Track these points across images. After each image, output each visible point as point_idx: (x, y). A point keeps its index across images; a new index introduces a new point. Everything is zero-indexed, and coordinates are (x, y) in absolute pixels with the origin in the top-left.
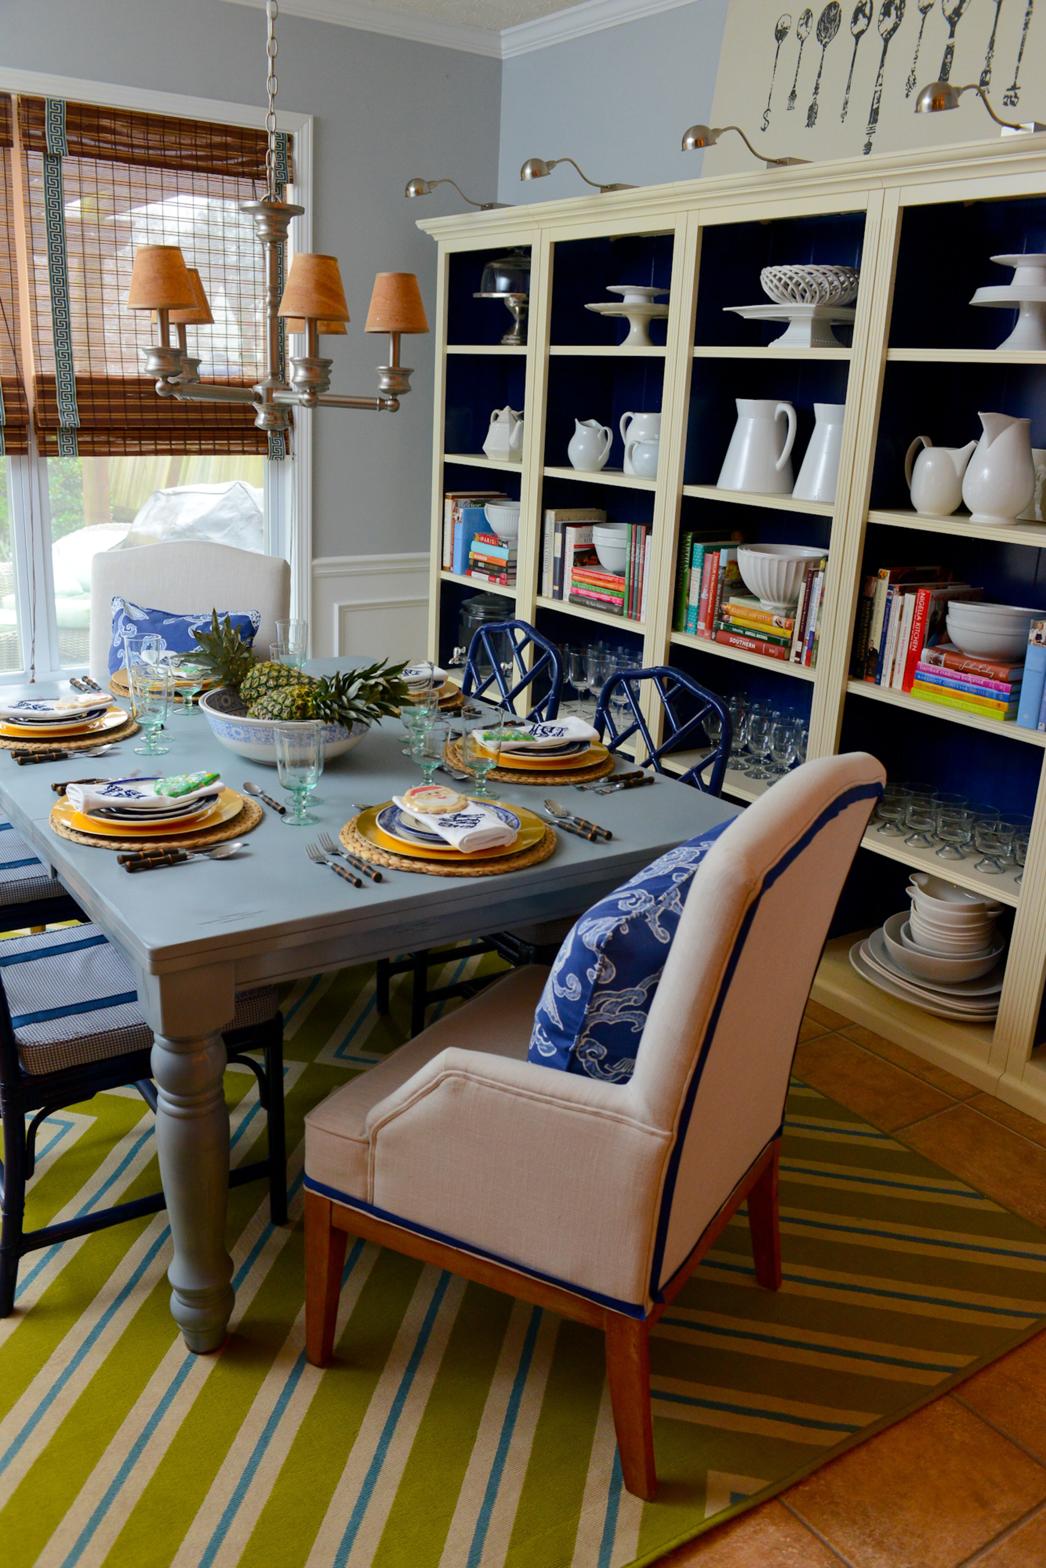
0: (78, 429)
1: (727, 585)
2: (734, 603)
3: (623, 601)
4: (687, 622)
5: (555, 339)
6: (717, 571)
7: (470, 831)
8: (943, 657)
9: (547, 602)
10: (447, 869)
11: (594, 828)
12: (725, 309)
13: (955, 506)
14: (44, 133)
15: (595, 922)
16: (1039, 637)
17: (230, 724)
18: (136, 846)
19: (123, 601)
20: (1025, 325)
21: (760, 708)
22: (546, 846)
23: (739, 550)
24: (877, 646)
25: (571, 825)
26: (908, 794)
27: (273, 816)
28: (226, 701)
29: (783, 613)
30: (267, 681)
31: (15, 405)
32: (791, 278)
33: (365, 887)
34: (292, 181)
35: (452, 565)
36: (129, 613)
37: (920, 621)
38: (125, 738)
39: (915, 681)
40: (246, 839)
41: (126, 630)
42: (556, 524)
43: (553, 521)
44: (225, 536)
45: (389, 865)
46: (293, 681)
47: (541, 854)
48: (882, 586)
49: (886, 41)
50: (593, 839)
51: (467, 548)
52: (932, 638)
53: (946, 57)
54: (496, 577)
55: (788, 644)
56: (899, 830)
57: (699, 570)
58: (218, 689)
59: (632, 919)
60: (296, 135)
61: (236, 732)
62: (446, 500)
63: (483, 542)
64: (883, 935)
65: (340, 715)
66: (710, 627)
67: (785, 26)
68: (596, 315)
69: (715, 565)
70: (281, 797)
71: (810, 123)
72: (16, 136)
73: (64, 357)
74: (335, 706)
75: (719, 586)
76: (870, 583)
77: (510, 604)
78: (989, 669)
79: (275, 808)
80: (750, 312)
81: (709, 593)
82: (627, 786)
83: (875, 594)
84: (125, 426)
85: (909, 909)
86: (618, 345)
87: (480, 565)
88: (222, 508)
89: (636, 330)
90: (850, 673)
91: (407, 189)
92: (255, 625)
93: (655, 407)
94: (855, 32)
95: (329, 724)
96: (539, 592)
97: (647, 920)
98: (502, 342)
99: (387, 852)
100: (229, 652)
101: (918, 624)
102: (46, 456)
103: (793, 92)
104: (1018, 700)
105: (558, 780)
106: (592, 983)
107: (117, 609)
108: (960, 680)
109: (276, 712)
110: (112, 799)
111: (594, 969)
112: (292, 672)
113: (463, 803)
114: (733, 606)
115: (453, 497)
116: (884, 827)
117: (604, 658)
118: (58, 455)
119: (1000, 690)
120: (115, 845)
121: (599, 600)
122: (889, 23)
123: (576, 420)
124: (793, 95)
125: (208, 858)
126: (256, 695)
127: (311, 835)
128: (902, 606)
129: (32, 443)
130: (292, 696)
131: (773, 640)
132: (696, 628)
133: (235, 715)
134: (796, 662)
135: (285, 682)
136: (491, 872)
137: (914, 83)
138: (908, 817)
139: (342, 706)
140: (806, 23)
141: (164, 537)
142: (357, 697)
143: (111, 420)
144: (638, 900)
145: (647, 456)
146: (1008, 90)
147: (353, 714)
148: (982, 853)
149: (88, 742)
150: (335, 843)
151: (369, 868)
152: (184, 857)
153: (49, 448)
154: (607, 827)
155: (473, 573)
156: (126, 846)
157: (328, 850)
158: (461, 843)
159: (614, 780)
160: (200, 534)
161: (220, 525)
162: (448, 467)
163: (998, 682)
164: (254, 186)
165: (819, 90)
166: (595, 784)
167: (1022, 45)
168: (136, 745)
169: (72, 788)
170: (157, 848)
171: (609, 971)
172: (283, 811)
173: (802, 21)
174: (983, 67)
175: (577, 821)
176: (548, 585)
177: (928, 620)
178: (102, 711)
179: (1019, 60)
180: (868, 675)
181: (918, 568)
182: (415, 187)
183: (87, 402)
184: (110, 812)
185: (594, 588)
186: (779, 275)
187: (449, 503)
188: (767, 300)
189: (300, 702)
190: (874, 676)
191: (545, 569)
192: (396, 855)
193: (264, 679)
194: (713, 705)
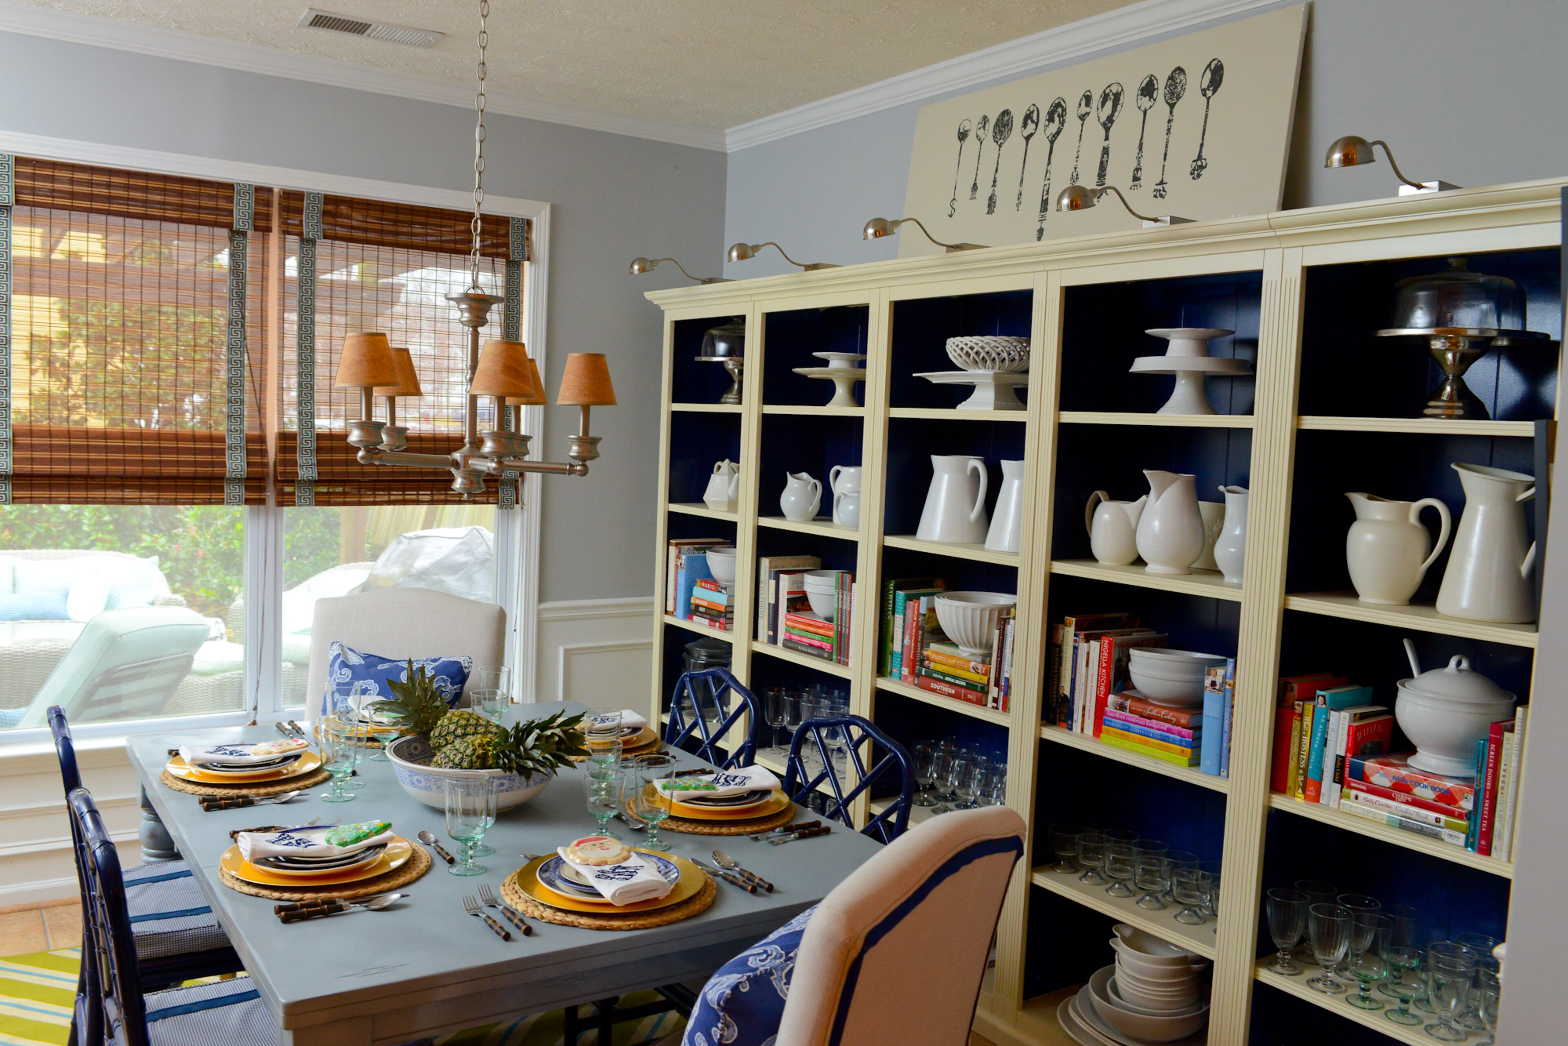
0: (316, 481)
1: (928, 632)
2: (935, 649)
3: (832, 647)
4: (892, 668)
5: (767, 399)
6: (918, 618)
7: (625, 883)
8: (1128, 703)
9: (763, 647)
10: (598, 923)
11: (756, 880)
12: (914, 375)
13: (1133, 558)
14: (301, 221)
15: (721, 978)
16: (1213, 684)
17: (412, 772)
18: (297, 896)
19: (342, 646)
20: (1182, 391)
21: (967, 753)
22: (703, 898)
23: (936, 598)
24: (1067, 692)
25: (734, 877)
26: (1109, 841)
27: (441, 865)
28: (416, 748)
29: (979, 659)
30: (456, 729)
31: (257, 459)
32: (972, 348)
33: (514, 940)
34: (529, 259)
35: (675, 610)
36: (346, 657)
37: (1105, 668)
38: (316, 784)
39: (1104, 727)
40: (405, 891)
41: (341, 674)
42: (770, 571)
43: (767, 569)
44: (459, 579)
45: (543, 918)
46: (481, 730)
47: (697, 907)
48: (1069, 633)
49: (1052, 142)
50: (754, 891)
51: (689, 593)
52: (1119, 683)
53: (1103, 157)
54: (716, 621)
55: (985, 690)
56: (1102, 878)
57: (901, 617)
58: (409, 737)
59: (755, 976)
60: (534, 220)
61: (418, 780)
62: (670, 547)
63: (704, 587)
64: (1088, 989)
65: (517, 763)
66: (913, 672)
67: (966, 129)
68: (804, 377)
69: (916, 612)
70: (452, 848)
71: (990, 211)
72: (275, 224)
73: (307, 415)
74: (513, 756)
75: (920, 632)
76: (1058, 631)
77: (727, 647)
78: (1170, 715)
79: (444, 858)
80: (937, 377)
81: (911, 639)
82: (802, 837)
83: (1063, 640)
84: (361, 479)
85: (1114, 962)
86: (824, 405)
87: (701, 609)
88: (458, 552)
89: (841, 391)
90: (1042, 719)
91: (632, 267)
92: (466, 671)
93: (856, 461)
94: (1025, 135)
95: (508, 773)
96: (755, 636)
97: (772, 978)
98: (723, 400)
99: (543, 904)
100: (421, 701)
101: (1104, 671)
102: (283, 505)
103: (975, 185)
104: (1200, 746)
105: (733, 830)
106: (716, 1041)
107: (335, 654)
108: (1145, 726)
109: (457, 761)
110: (281, 848)
111: (717, 1027)
112: (481, 721)
113: (625, 854)
114: (933, 652)
115: (677, 545)
116: (1085, 876)
117: (818, 702)
118: (294, 505)
119: (1183, 737)
120: (276, 895)
121: (811, 645)
122: (1053, 128)
123: (788, 473)
124: (975, 187)
125: (365, 909)
126: (444, 743)
127: (472, 887)
128: (1088, 653)
129: (270, 495)
130: (473, 745)
131: (971, 686)
132: (900, 673)
133: (419, 764)
134: (993, 707)
135: (472, 731)
136: (642, 925)
137: (1077, 178)
138: (1107, 865)
139: (519, 756)
140: (984, 127)
141: (401, 580)
142: (534, 747)
143: (348, 473)
144: (768, 956)
145: (851, 507)
146: (1157, 185)
147: (530, 764)
148: (1180, 903)
149: (278, 789)
150: (495, 894)
151: (521, 920)
152: (340, 909)
153: (287, 498)
154: (769, 879)
155: (695, 617)
156: (286, 895)
157: (486, 901)
158: (613, 896)
159: (789, 829)
160: (435, 577)
161: (453, 568)
162: (672, 516)
163: (1180, 728)
164: (493, 263)
165: (997, 183)
166: (771, 834)
167: (1166, 147)
168: (324, 792)
169: (243, 837)
170: (317, 899)
171: (731, 1030)
172: (451, 861)
173: (980, 126)
174: (1134, 165)
175: (742, 872)
176: (764, 630)
177: (1113, 666)
178: (297, 757)
179: (1165, 159)
180: (1060, 720)
181: (1105, 616)
182: (638, 265)
183: (326, 457)
184: (277, 861)
185: (805, 634)
186: (961, 345)
187: (673, 549)
188: (953, 367)
189: (481, 752)
190: (1065, 721)
191: (760, 615)
192: (551, 907)
193: (452, 727)
194: (895, 754)
